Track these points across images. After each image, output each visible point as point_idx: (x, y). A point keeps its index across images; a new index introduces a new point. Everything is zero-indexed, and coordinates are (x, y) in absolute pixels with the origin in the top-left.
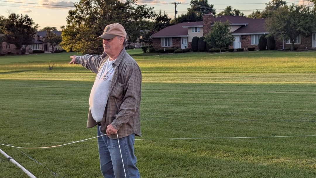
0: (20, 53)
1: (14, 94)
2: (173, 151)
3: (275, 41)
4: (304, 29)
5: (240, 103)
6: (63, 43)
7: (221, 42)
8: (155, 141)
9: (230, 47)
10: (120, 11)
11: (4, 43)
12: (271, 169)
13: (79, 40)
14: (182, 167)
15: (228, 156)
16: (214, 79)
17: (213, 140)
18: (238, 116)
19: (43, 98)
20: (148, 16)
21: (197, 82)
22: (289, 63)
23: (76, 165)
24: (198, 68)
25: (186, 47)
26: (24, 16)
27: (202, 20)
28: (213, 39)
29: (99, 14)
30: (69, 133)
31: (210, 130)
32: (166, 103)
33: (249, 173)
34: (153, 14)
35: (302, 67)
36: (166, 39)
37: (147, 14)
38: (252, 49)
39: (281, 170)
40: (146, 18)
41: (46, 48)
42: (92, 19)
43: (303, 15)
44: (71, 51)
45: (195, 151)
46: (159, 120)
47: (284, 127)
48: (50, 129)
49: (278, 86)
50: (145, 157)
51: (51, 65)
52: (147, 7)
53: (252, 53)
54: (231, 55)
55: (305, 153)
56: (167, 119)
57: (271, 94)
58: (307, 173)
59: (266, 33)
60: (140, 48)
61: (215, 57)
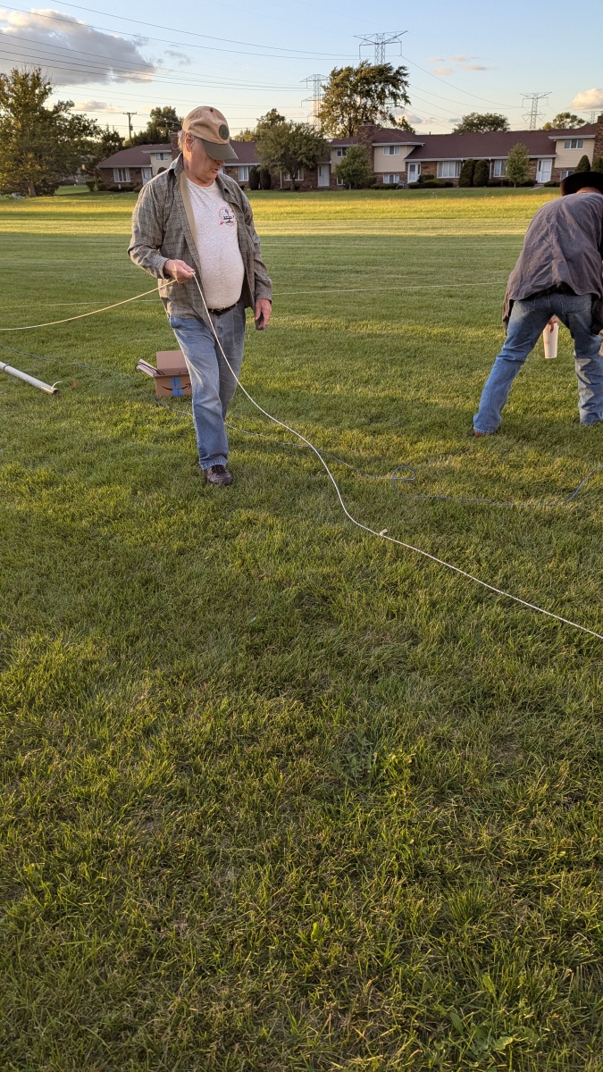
3: (269, 176)
10: (47, 124)
20: (90, 133)
34: (96, 131)
35: (302, 213)
36: (120, 169)
37: (89, 130)
43: (305, 137)
52: (86, 118)
59: (259, 164)
60: (83, 184)
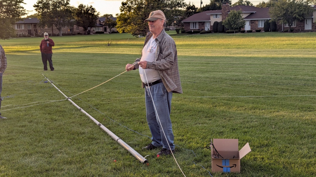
0: (86, 33)
1: (83, 63)
2: (199, 106)
3: (276, 25)
4: (299, 16)
5: (250, 71)
6: (117, 26)
7: (235, 26)
8: (185, 98)
9: (242, 29)
11: (75, 26)
12: (273, 120)
13: (130, 23)
14: (206, 117)
15: (240, 110)
16: (230, 53)
17: (229, 98)
18: (248, 81)
19: (103, 66)
20: (180, 6)
21: (217, 55)
22: (287, 42)
23: (128, 115)
24: (218, 45)
25: (208, 29)
26: (89, 6)
27: (221, 9)
28: (229, 23)
29: (144, 4)
30: (123, 91)
31: (226, 91)
32: (194, 71)
33: (256, 123)
34: (184, 5)
35: (296, 44)
36: (193, 23)
37: (180, 4)
38: (259, 31)
39: (280, 121)
40: (179, 7)
41: (105, 30)
42: (139, 8)
43: (298, 5)
44: (124, 32)
45: (216, 106)
46: (188, 83)
47: (283, 89)
48: (109, 88)
49: (278, 58)
50: (179, 110)
51: (109, 43)
53: (258, 33)
54: (243, 35)
55: (299, 108)
56: (195, 82)
57: (273, 65)
58: (300, 123)
59: (270, 19)
60: (174, 30)
61: (231, 37)
